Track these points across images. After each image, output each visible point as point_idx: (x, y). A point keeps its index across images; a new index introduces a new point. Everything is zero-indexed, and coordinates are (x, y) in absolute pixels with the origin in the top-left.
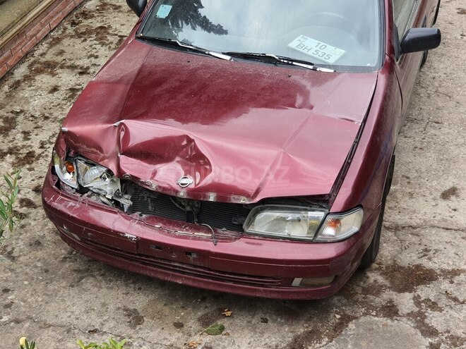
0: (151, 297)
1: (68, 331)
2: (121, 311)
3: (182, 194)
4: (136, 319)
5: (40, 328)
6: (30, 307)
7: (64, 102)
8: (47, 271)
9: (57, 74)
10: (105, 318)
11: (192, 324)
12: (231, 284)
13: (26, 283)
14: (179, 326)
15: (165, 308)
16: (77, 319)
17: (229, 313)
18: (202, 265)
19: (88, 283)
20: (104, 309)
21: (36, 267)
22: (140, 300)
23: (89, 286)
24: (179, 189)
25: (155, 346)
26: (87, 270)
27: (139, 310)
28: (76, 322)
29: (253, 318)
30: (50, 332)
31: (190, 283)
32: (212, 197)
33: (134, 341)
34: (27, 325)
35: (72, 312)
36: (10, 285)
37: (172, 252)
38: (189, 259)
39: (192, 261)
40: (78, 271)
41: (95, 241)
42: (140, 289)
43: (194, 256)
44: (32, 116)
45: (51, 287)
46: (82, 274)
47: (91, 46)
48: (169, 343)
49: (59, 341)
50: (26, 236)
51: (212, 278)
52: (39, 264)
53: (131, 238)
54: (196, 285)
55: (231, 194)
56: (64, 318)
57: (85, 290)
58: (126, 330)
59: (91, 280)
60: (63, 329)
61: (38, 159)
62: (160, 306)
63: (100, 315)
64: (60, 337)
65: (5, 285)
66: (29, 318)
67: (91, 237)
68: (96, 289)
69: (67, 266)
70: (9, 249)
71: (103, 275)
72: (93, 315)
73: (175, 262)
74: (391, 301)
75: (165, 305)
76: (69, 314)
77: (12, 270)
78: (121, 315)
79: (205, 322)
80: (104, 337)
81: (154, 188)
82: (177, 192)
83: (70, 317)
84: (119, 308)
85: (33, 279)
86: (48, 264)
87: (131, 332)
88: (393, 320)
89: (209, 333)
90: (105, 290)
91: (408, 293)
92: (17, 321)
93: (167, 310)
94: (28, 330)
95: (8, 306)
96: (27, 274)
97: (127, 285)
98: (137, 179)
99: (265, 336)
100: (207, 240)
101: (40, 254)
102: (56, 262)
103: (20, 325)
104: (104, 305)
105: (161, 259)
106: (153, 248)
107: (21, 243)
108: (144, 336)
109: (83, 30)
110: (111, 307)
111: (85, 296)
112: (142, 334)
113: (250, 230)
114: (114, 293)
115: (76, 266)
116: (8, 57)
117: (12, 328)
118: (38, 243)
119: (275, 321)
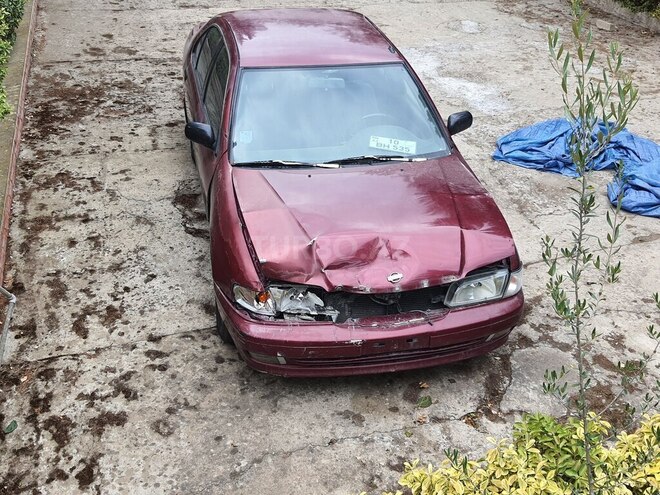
0: (349, 395)
1: (311, 451)
2: (337, 416)
3: (397, 289)
4: (355, 418)
5: (284, 458)
7: (94, 252)
8: (237, 407)
9: (60, 228)
10: (330, 427)
11: (403, 405)
13: (229, 424)
14: (395, 410)
15: (369, 400)
16: (308, 437)
17: (425, 385)
18: (420, 347)
19: (286, 403)
20: (322, 420)
21: (223, 407)
22: (343, 401)
23: (289, 406)
24: (393, 285)
25: (393, 433)
26: (274, 394)
27: (351, 410)
28: (309, 440)
29: (441, 382)
30: (296, 458)
31: (402, 368)
32: (426, 284)
33: (373, 436)
34: (270, 460)
35: (298, 433)
36: (217, 432)
37: (394, 345)
38: (409, 345)
39: (411, 347)
40: (266, 397)
43: (415, 341)
44: (75, 273)
45: (256, 420)
46: (272, 398)
47: (68, 194)
48: (401, 427)
49: (313, 462)
50: (186, 384)
51: (422, 357)
53: (356, 343)
54: (408, 368)
55: (441, 276)
56: (296, 441)
57: (289, 411)
58: (356, 430)
59: (285, 400)
60: (305, 451)
61: (123, 311)
62: (363, 400)
63: (324, 425)
64: (310, 459)
65: (212, 434)
66: (265, 454)
67: (312, 355)
68: (298, 406)
69: (251, 396)
70: (182, 401)
71: (291, 393)
72: (318, 429)
73: (393, 352)
74: (520, 335)
75: (366, 398)
76: (296, 436)
77: (205, 419)
78: (340, 419)
79: (412, 398)
80: (346, 443)
81: (368, 291)
82: (392, 289)
83: (299, 438)
84: (333, 415)
85: (232, 419)
86: (233, 401)
87: (362, 430)
88: (535, 347)
90: (305, 404)
91: (524, 325)
92: (258, 461)
93: (371, 401)
95: (235, 451)
96: (222, 417)
97: (320, 393)
98: (350, 288)
99: (464, 392)
100: (422, 323)
101: (215, 395)
102: (238, 397)
103: (263, 463)
104: (318, 417)
105: (379, 354)
106: (376, 345)
107: (188, 392)
108: (376, 429)
109: (43, 181)
110: (326, 416)
111: (295, 416)
112: (373, 428)
113: (452, 304)
114: (315, 404)
115: (261, 393)
117: (259, 468)
118: (204, 386)
119: (459, 379)
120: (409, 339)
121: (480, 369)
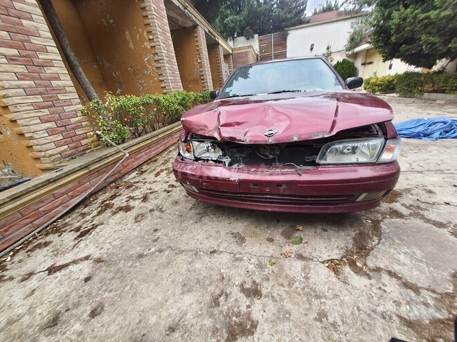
0: (246, 224)
1: (196, 254)
2: (229, 235)
3: (270, 141)
4: (241, 239)
5: (176, 254)
6: (170, 239)
8: (181, 216)
10: (220, 241)
11: (279, 238)
12: (308, 206)
13: (168, 224)
14: (271, 240)
15: (257, 229)
16: (201, 244)
17: (301, 228)
18: (290, 193)
19: (206, 220)
20: (218, 235)
21: (175, 214)
22: (240, 226)
23: (206, 221)
24: (267, 138)
25: (260, 258)
26: (204, 213)
27: (241, 233)
28: (200, 246)
29: (316, 229)
30: (183, 256)
32: (296, 138)
33: (244, 256)
34: (167, 253)
35: (198, 240)
36: (159, 227)
37: (266, 187)
38: (279, 189)
39: (281, 192)
40: (199, 214)
41: (209, 188)
42: (237, 220)
43: (284, 187)
45: (183, 225)
46: (201, 215)
48: (269, 255)
49: (190, 263)
50: (170, 200)
52: (177, 213)
53: (234, 181)
54: (281, 210)
56: (193, 245)
57: (205, 224)
58: (235, 248)
59: (207, 218)
60: (192, 253)
62: (253, 228)
63: (216, 239)
64: (190, 260)
65: (156, 227)
66: (169, 247)
67: (206, 186)
68: (211, 223)
69: (193, 211)
70: (160, 207)
71: (214, 214)
72: (212, 240)
73: (267, 194)
74: (391, 209)
75: (256, 227)
76: (195, 241)
77: (160, 218)
78: (230, 237)
79: (287, 235)
80: (222, 255)
81: (248, 142)
83: (196, 243)
84: (228, 233)
85: (173, 221)
86: (182, 212)
87: (239, 249)
88: (406, 220)
89: (294, 243)
90: (216, 223)
91: (395, 203)
92: (160, 251)
93: (258, 231)
94: (168, 256)
95: (156, 240)
96: (169, 219)
97: (229, 218)
98: (235, 139)
99: (333, 240)
100: (293, 173)
101: (177, 207)
102: (186, 211)
103: (162, 253)
104: (217, 232)
105: (256, 194)
106: (252, 186)
107: (167, 203)
108: (249, 251)
110: (222, 233)
111: (205, 228)
112: (248, 249)
114: (222, 224)
115: (198, 211)
116: (167, 143)
117: (157, 256)
118: (177, 202)
119: (331, 229)
120: (279, 184)
121: (352, 226)
